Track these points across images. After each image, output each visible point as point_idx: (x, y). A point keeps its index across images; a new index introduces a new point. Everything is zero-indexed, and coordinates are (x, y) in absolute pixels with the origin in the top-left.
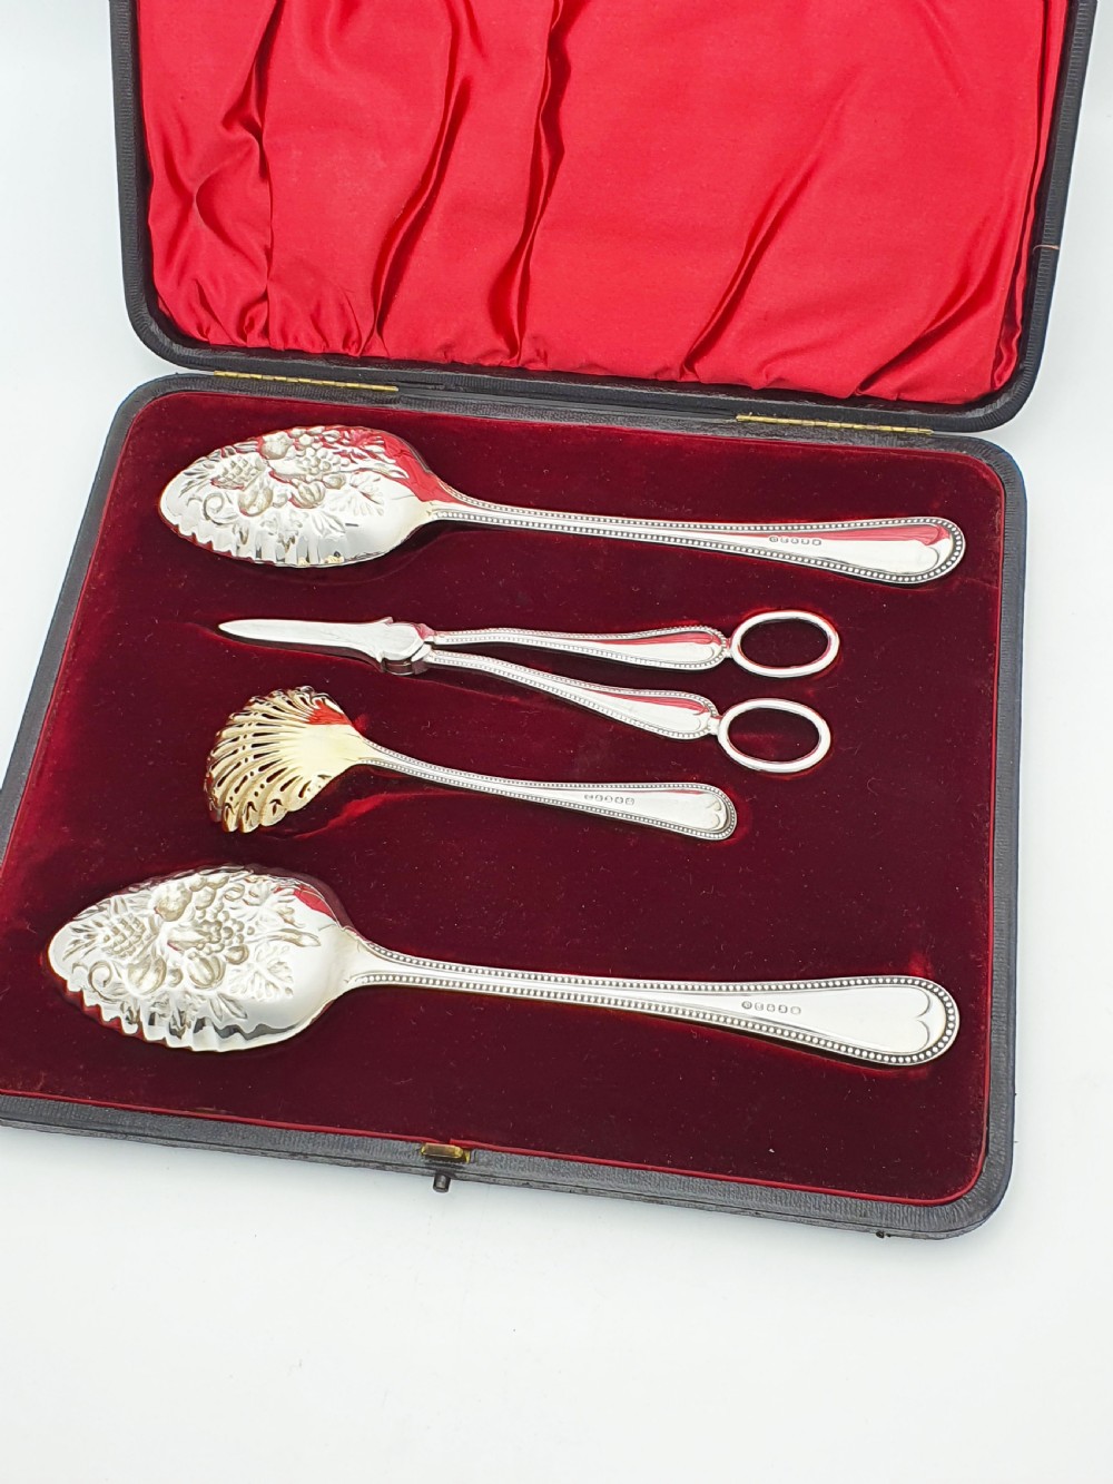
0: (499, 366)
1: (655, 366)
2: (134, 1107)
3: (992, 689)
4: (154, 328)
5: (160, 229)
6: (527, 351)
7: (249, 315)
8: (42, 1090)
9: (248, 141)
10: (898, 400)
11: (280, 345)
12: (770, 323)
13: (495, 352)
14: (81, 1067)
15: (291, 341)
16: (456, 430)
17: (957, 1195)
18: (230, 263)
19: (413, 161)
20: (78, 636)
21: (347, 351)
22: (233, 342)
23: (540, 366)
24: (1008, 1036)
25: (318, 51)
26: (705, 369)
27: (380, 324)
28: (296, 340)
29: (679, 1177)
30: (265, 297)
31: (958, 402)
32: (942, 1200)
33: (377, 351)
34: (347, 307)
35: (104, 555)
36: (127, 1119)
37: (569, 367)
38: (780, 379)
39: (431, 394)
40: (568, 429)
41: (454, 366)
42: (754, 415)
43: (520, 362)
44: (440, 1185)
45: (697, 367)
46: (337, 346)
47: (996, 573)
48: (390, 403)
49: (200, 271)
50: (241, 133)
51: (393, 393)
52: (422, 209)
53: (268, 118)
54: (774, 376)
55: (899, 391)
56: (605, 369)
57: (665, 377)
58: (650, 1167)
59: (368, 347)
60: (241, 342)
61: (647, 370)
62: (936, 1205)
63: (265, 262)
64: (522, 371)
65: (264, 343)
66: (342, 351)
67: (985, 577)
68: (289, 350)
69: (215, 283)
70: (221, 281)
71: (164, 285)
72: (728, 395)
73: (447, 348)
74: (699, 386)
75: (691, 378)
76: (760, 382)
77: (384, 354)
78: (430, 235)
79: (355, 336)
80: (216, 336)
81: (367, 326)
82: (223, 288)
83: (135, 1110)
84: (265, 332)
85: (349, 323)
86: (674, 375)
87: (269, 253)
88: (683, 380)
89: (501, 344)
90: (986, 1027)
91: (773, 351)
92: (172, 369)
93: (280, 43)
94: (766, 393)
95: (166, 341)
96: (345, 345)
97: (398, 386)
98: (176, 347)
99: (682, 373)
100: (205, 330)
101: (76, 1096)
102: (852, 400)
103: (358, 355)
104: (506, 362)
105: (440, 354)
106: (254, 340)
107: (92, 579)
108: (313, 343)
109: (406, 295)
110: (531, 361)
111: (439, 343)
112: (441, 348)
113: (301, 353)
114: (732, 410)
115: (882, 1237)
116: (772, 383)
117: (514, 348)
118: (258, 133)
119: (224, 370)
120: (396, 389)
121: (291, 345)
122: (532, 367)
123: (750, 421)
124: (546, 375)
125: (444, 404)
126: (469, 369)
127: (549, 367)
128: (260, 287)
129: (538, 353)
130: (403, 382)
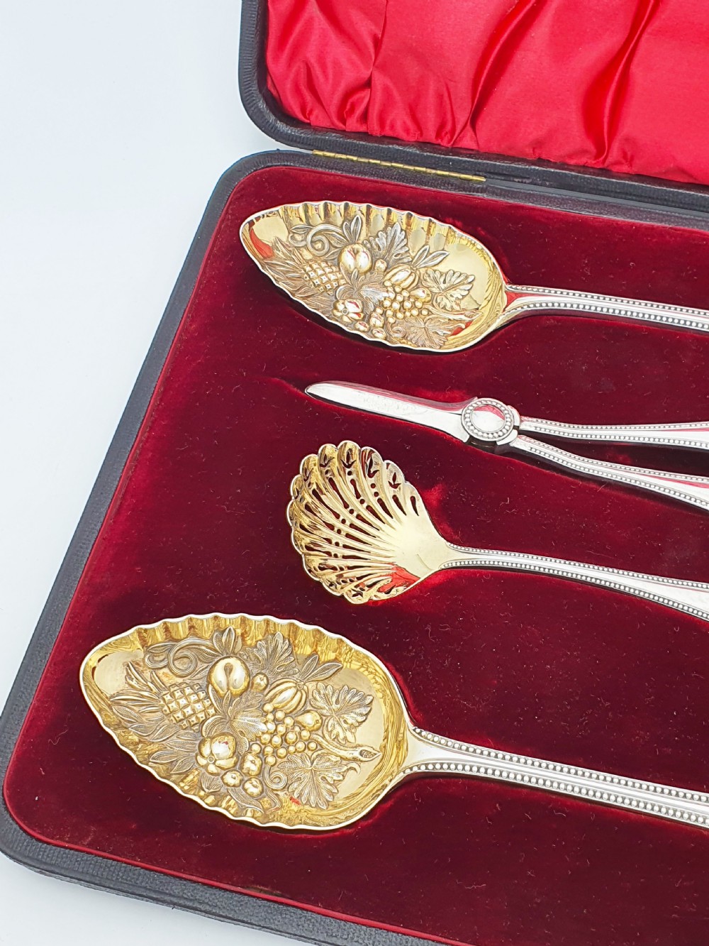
0: (586, 166)
2: (184, 876)
4: (262, 105)
6: (615, 154)
7: (350, 101)
8: (90, 845)
13: (584, 152)
14: (133, 826)
15: (387, 128)
16: (543, 220)
18: (339, 50)
20: (168, 382)
21: (439, 141)
22: (333, 124)
23: (625, 168)
27: (475, 117)
28: (392, 127)
30: (368, 84)
33: (468, 142)
34: (446, 98)
35: (197, 309)
36: (176, 887)
37: (654, 171)
39: (516, 186)
40: (652, 228)
41: (540, 161)
43: (606, 165)
46: (431, 135)
48: (477, 192)
49: (311, 53)
51: (480, 182)
56: (691, 176)
59: (460, 138)
60: (341, 125)
63: (372, 50)
64: (605, 172)
65: (363, 129)
66: (434, 141)
68: (386, 136)
69: (323, 67)
70: (330, 65)
71: (277, 67)
73: (538, 144)
77: (474, 146)
78: (540, 33)
79: (449, 127)
80: (317, 118)
81: (463, 117)
83: (185, 879)
84: (364, 118)
85: (445, 114)
87: (378, 43)
89: (589, 144)
92: (272, 145)
95: (272, 118)
96: (438, 135)
97: (485, 177)
98: (280, 125)
100: (308, 109)
101: (125, 856)
103: (449, 145)
104: (591, 162)
105: (529, 151)
106: (353, 124)
107: (185, 330)
108: (407, 131)
109: (508, 89)
110: (617, 163)
111: (531, 137)
112: (529, 144)
113: (396, 139)
117: (601, 150)
119: (322, 150)
120: (483, 180)
121: (388, 132)
122: (615, 169)
124: (631, 177)
125: (528, 196)
126: (555, 165)
127: (635, 170)
128: (365, 74)
129: (625, 154)
130: (490, 173)
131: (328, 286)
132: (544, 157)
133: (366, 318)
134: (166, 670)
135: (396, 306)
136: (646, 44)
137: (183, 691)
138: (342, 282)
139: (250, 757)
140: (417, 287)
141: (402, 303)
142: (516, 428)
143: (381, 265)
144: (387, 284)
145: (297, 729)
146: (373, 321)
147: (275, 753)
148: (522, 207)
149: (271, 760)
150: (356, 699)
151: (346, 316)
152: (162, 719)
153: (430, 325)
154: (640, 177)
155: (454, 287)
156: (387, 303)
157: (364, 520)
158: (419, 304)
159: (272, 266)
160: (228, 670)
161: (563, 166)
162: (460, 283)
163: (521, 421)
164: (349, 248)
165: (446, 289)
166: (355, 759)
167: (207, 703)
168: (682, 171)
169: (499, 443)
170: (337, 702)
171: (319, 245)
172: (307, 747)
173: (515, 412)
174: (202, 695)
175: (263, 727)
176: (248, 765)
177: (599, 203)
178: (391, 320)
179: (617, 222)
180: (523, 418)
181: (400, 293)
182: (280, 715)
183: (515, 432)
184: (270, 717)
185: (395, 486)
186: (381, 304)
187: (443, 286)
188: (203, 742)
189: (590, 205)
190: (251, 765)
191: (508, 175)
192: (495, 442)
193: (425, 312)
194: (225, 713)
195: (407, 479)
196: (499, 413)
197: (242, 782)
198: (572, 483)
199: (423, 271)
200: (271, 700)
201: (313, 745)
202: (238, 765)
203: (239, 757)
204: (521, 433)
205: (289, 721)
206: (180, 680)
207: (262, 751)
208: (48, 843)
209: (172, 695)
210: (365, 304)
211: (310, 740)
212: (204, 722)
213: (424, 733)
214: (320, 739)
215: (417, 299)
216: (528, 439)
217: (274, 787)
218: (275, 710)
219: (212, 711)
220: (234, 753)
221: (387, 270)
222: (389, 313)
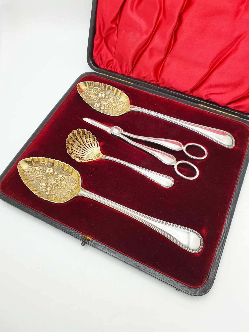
0: (154, 84)
1: (185, 90)
3: (238, 173)
4: (91, 62)
5: (96, 43)
6: (160, 82)
7: (109, 63)
8: (13, 197)
9: (115, 27)
10: (234, 109)
11: (113, 70)
12: (210, 87)
13: (153, 80)
14: (21, 195)
15: (115, 70)
17: (198, 287)
19: (145, 37)
22: (105, 68)
23: (162, 85)
24: (220, 252)
25: (132, 9)
26: (195, 93)
27: (133, 70)
29: (134, 260)
30: (112, 60)
31: (247, 113)
32: (194, 287)
34: (127, 66)
36: (26, 208)
37: (168, 87)
38: (210, 99)
39: (139, 86)
40: (164, 98)
41: (145, 81)
42: (203, 105)
43: (158, 83)
44: (83, 244)
45: (194, 92)
46: (124, 73)
47: (246, 149)
48: (130, 86)
49: (102, 53)
50: (114, 26)
51: (132, 84)
52: (146, 48)
53: (120, 23)
54: (208, 98)
55: (235, 107)
56: (174, 89)
57: (186, 93)
58: (129, 256)
59: (129, 74)
60: (106, 68)
61: (182, 91)
62: (192, 288)
64: (158, 85)
65: (111, 70)
66: (124, 74)
67: (243, 149)
68: (115, 72)
69: (104, 56)
71: (95, 54)
72: (198, 100)
74: (193, 96)
75: (192, 94)
76: (206, 98)
77: (132, 76)
78: (146, 53)
79: (127, 72)
80: (102, 66)
81: (130, 70)
82: (105, 57)
83: (28, 207)
84: (111, 67)
85: (127, 68)
86: (188, 93)
88: (190, 94)
89: (155, 79)
90: (216, 249)
91: (210, 93)
92: (92, 71)
93: (125, 7)
94: (206, 101)
95: (93, 65)
98: (94, 67)
99: (190, 93)
100: (100, 65)
101: (18, 200)
102: (224, 107)
103: (127, 75)
105: (143, 79)
106: (109, 69)
108: (119, 71)
109: (139, 65)
110: (160, 84)
111: (143, 76)
112: (143, 77)
113: (117, 73)
114: (199, 103)
115: (177, 290)
116: (208, 99)
117: (158, 80)
118: (117, 26)
119: (102, 73)
120: (132, 83)
121: (115, 71)
122: (160, 85)
123: (201, 106)
124: (162, 87)
125: (140, 88)
126: (148, 83)
127: (163, 86)
128: (112, 58)
129: (162, 82)
130: (133, 82)
131: (94, 100)
132: (146, 80)
133: (100, 107)
134: (37, 167)
135: (108, 106)
136: (168, 59)
137: (39, 172)
138: (98, 99)
139: (49, 187)
140: (113, 103)
141: (109, 106)
142: (121, 133)
143: (107, 97)
144: (107, 101)
145: (60, 184)
146: (101, 108)
147: (55, 188)
148: (138, 90)
149: (53, 189)
150: (74, 180)
151: (96, 106)
152: (34, 177)
153: (114, 111)
154: (165, 88)
155: (121, 104)
156: (106, 105)
157: (87, 147)
158: (112, 106)
159: (83, 94)
160: (50, 170)
161: (150, 83)
162: (122, 104)
163: (123, 132)
164: (100, 93)
165: (119, 105)
166: (70, 192)
167: (43, 175)
168: (172, 87)
169: (117, 136)
170: (70, 180)
171: (95, 91)
172: (62, 188)
173: (122, 130)
174: (43, 174)
175: (53, 182)
176: (48, 189)
177: (155, 92)
178: (106, 109)
179: (157, 96)
180: (124, 132)
181: (109, 104)
182: (58, 181)
183: (121, 134)
184: (56, 181)
185: (94, 141)
186: (104, 105)
187: (119, 104)
188: (41, 182)
189: (153, 92)
190: (49, 189)
191: (138, 83)
192: (116, 135)
193: (113, 108)
194: (47, 178)
195: (97, 140)
196: (119, 130)
197: (46, 192)
198: (130, 146)
199: (115, 100)
200: (57, 177)
201: (63, 188)
202: (46, 189)
203: (47, 187)
204: (122, 134)
205: (59, 182)
206: (40, 170)
207: (52, 187)
208: (5, 195)
209: (37, 172)
210: (101, 105)
211: (62, 187)
212: (42, 179)
213: (82, 188)
214: (65, 187)
215: (112, 105)
216: (124, 136)
217: (53, 194)
218: (57, 179)
219: (44, 177)
220: (46, 186)
221: (108, 98)
222: (106, 107)
